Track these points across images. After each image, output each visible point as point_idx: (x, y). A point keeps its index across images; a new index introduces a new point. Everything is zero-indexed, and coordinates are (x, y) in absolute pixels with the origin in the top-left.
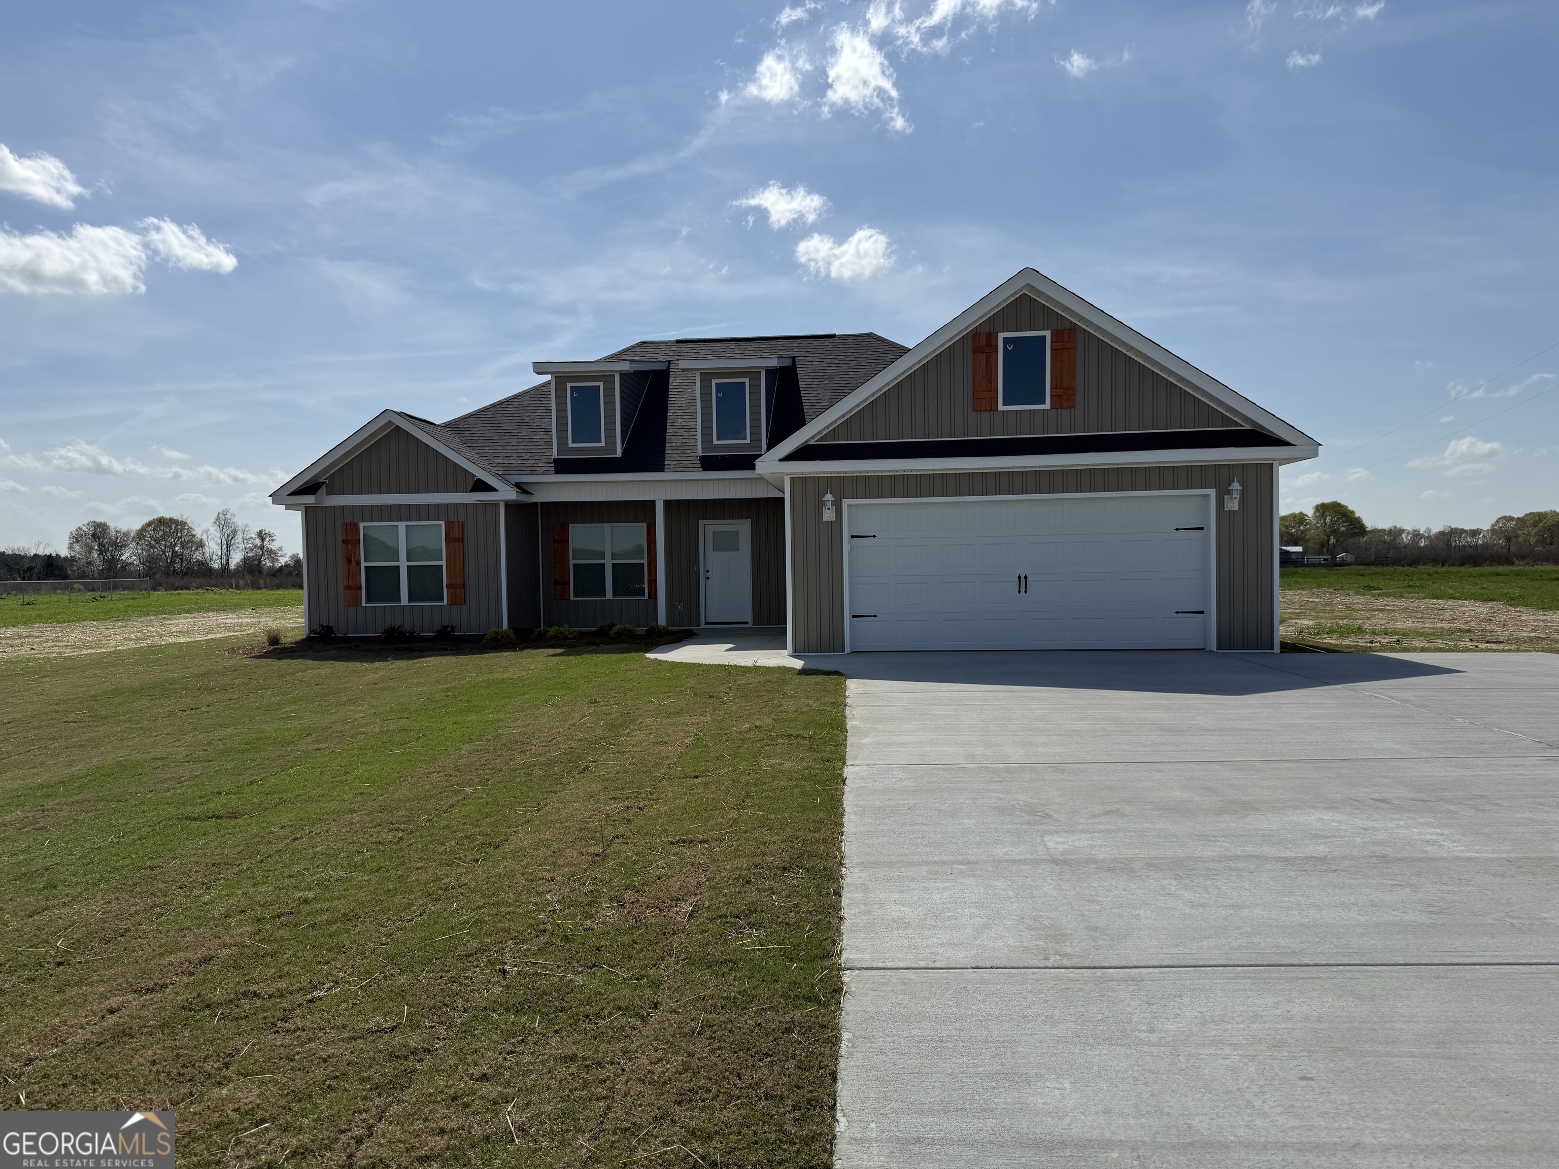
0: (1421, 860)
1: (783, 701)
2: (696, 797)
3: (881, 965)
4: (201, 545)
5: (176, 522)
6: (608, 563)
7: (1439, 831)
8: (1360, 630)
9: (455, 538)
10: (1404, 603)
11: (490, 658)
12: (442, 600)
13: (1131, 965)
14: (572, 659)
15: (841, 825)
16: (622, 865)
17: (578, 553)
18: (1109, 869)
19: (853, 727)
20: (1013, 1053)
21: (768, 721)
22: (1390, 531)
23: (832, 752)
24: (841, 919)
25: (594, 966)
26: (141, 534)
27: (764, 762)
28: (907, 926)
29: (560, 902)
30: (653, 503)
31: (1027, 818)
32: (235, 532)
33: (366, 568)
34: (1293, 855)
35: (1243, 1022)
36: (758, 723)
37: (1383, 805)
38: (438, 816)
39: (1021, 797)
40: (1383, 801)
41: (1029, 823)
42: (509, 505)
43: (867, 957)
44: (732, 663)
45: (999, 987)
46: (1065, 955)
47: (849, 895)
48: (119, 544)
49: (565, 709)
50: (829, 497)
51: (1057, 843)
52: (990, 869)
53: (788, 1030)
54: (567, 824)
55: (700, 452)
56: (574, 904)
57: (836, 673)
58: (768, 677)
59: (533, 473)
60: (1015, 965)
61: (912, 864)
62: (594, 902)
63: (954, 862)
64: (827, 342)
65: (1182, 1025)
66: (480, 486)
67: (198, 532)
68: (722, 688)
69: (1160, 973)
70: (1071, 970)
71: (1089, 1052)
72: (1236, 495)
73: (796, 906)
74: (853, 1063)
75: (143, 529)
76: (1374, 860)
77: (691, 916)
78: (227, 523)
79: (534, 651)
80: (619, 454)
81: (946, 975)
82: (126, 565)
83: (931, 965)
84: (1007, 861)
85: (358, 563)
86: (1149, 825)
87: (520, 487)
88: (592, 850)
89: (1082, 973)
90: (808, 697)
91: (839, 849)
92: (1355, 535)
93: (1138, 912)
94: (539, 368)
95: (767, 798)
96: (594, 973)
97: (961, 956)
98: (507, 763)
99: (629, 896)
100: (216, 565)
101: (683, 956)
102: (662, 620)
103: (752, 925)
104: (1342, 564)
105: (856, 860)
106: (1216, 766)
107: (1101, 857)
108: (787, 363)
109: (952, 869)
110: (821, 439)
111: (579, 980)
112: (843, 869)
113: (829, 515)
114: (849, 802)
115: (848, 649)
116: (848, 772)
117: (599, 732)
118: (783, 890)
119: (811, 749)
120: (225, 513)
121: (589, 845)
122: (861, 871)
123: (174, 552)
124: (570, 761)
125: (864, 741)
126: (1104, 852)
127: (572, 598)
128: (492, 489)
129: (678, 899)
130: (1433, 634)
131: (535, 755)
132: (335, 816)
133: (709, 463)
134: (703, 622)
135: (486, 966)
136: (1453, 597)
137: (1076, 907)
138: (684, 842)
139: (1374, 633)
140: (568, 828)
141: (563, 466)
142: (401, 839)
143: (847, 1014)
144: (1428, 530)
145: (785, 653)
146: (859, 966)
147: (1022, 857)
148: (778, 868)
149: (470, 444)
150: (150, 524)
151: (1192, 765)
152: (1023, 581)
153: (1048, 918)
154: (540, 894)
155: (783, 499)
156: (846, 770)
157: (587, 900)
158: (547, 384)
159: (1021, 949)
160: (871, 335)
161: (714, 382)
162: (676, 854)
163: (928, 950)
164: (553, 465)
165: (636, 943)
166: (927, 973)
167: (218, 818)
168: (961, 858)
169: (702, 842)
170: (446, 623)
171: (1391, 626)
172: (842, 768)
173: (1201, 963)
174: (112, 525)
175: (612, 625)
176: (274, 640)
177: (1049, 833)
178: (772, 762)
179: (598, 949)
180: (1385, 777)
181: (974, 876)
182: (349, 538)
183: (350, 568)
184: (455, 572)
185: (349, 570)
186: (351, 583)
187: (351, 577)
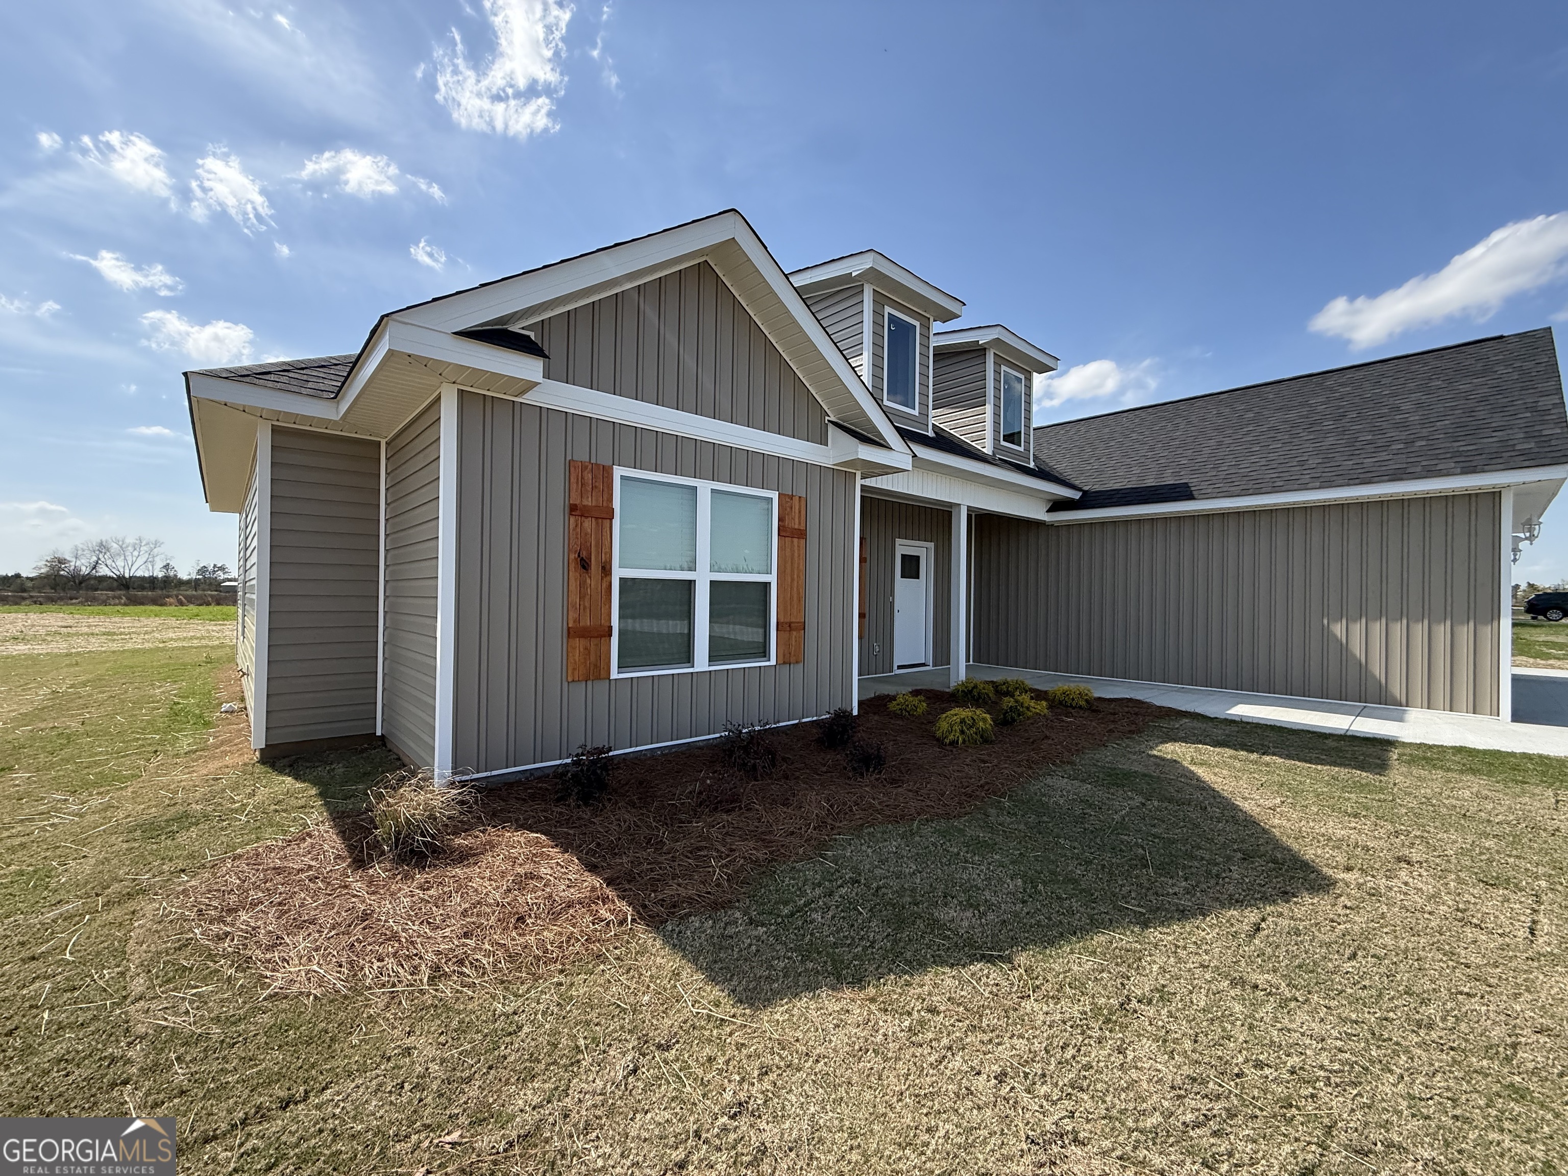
9: (793, 531)
12: (767, 655)
33: (626, 582)
80: (930, 431)
85: (606, 570)
134: (895, 667)
182: (585, 503)
183: (585, 581)
184: (791, 598)
185: (582, 585)
186: (586, 622)
187: (587, 605)
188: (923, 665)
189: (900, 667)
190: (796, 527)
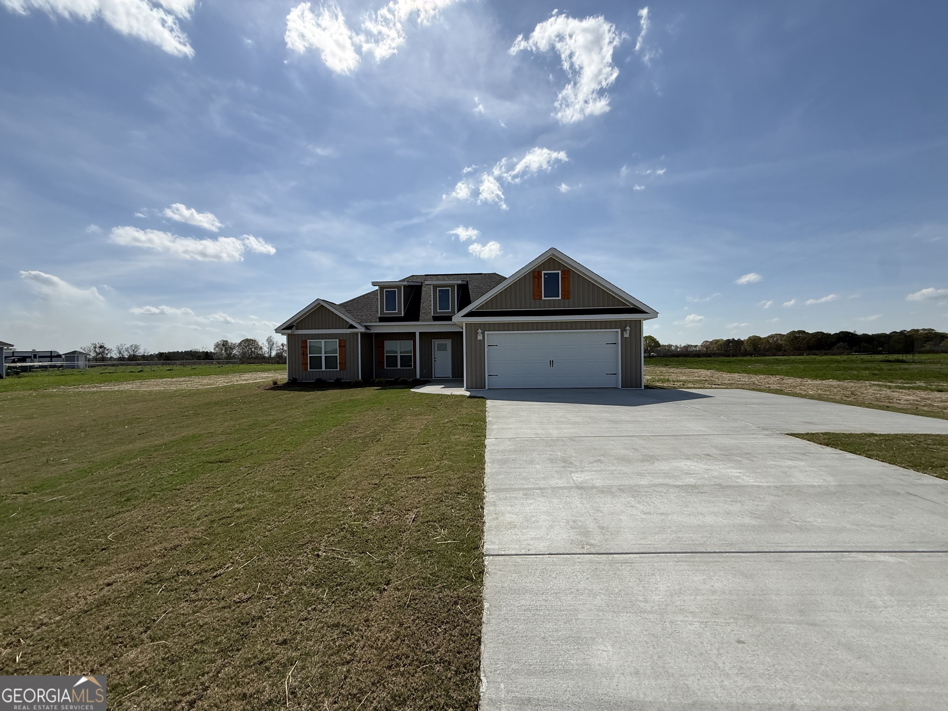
0: (737, 487)
1: (462, 410)
2: (423, 454)
3: (503, 553)
4: (261, 348)
5: (252, 340)
6: (399, 355)
7: (739, 471)
8: (668, 380)
9: (342, 346)
10: (679, 370)
11: (352, 390)
12: (337, 369)
13: (624, 552)
14: (383, 391)
15: (484, 469)
16: (386, 490)
17: (388, 352)
18: (603, 492)
19: (489, 421)
20: (576, 619)
21: (455, 418)
22: (668, 346)
23: (480, 433)
24: (484, 522)
25: (363, 552)
26: (240, 344)
27: (453, 438)
28: (515, 527)
29: (354, 511)
30: (415, 333)
31: (563, 464)
32: (273, 344)
33: (310, 357)
34: (681, 484)
35: (691, 595)
36: (451, 419)
37: (709, 457)
38: (313, 462)
39: (559, 454)
40: (708, 455)
41: (564, 467)
42: (362, 334)
43: (496, 547)
44: (443, 393)
45: (562, 568)
46: (591, 545)
47: (488, 508)
48: (232, 348)
49: (376, 412)
50: (480, 331)
51: (578, 477)
52: (550, 492)
53: (456, 603)
54: (366, 467)
55: (432, 314)
56: (361, 513)
57: (482, 397)
58: (456, 399)
59: (371, 322)
60: (569, 552)
61: (516, 490)
62: (370, 511)
63: (534, 489)
64: (479, 276)
65: (660, 597)
66: (352, 327)
67: (260, 344)
68: (439, 404)
69: (640, 557)
70: (596, 555)
71: (617, 619)
72: (628, 332)
73: (463, 515)
74: (490, 629)
75: (241, 343)
76: (717, 487)
77: (414, 520)
78: (271, 340)
79: (370, 388)
80: (403, 315)
81: (535, 559)
82: (235, 355)
83: (528, 553)
84: (557, 487)
85: (307, 355)
86: (614, 468)
87: (367, 327)
88: (374, 482)
89: (601, 558)
90: (471, 408)
91: (483, 482)
92: (656, 347)
93: (620, 517)
94: (374, 284)
95: (452, 455)
96: (362, 557)
97: (542, 547)
98: (348, 437)
99: (387, 508)
100: (267, 355)
101: (407, 547)
102: (418, 376)
103: (442, 527)
104: (653, 356)
105: (490, 487)
106: (634, 438)
107: (598, 485)
108: (465, 283)
109: (533, 492)
110: (477, 309)
111: (354, 562)
112: (485, 493)
113: (480, 337)
114: (488, 457)
115: (487, 388)
116: (487, 442)
117: (387, 423)
118: (457, 506)
119: (472, 431)
120: (271, 337)
121: (373, 479)
122: (493, 494)
123: (252, 351)
124: (374, 436)
125: (493, 427)
126: (599, 483)
127: (385, 368)
128: (356, 328)
129: (409, 510)
130: (694, 382)
131: (360, 433)
132: (269, 462)
133: (436, 319)
134: (433, 377)
135: (310, 552)
136: (696, 368)
137: (591, 514)
138: (415, 477)
139: (674, 381)
140: (366, 469)
141: (382, 319)
142: (294, 474)
143: (487, 588)
144: (680, 345)
145: (463, 389)
146: (492, 553)
147: (563, 485)
148: (455, 493)
149: (349, 311)
150: (243, 341)
151: (625, 438)
152: (552, 363)
153: (580, 521)
154: (347, 506)
155: (462, 332)
156: (486, 441)
157: (366, 510)
158: (377, 290)
159: (570, 541)
160: (495, 274)
161: (438, 289)
162: (411, 484)
163: (525, 543)
164: (378, 319)
165: (385, 537)
166: (526, 558)
167: (221, 462)
168: (536, 486)
169: (423, 478)
170: (338, 377)
171: (679, 379)
172: (484, 440)
173: (658, 551)
174: (229, 341)
175: (400, 378)
176: (275, 383)
177: (573, 472)
178: (456, 437)
179: (367, 541)
180: (705, 444)
181: (543, 496)
182: (303, 346)
184: (342, 358)
185: (303, 357)
186: (304, 362)
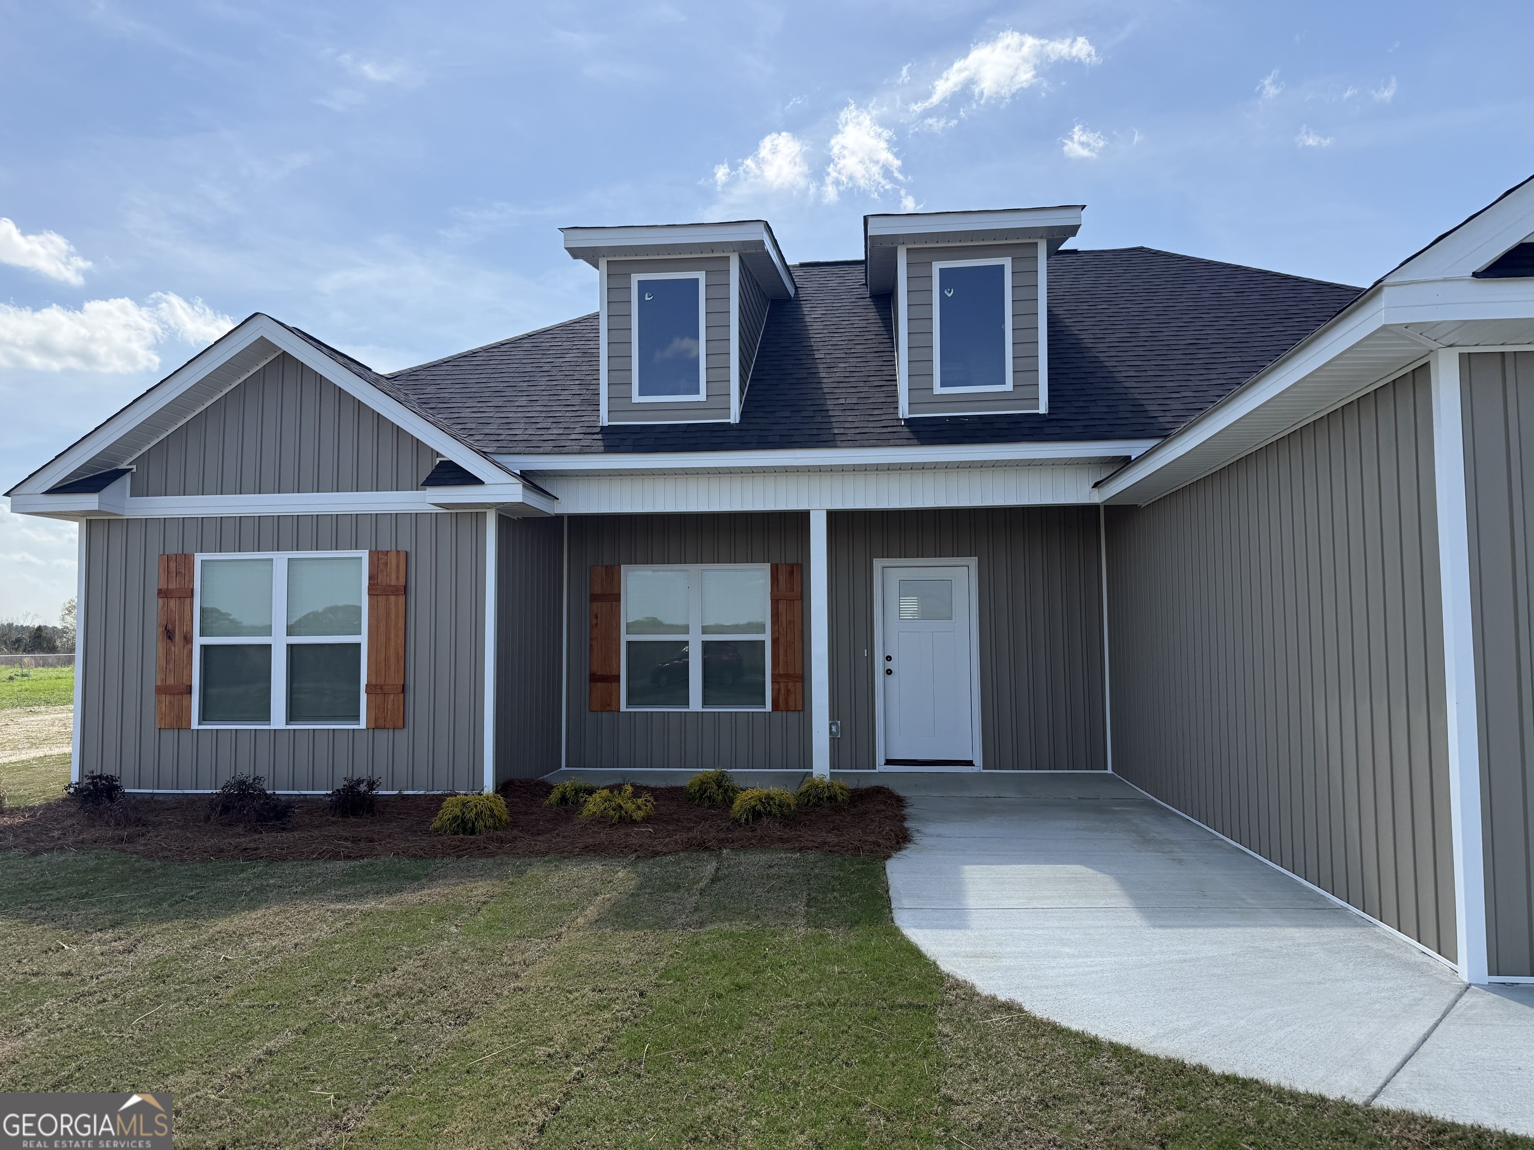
6: (695, 640)
9: (389, 587)
12: (356, 717)
17: (638, 621)
30: (806, 515)
33: (205, 648)
42: (505, 512)
55: (905, 411)
66: (449, 474)
80: (734, 417)
85: (188, 640)
87: (533, 481)
127: (623, 708)
128: (474, 481)
134: (880, 759)
161: (937, 266)
164: (599, 437)
170: (362, 772)
182: (171, 587)
183: (170, 649)
184: (386, 659)
185: (168, 652)
186: (171, 681)
187: (172, 667)
188: (970, 763)
189: (889, 762)
190: (393, 583)
